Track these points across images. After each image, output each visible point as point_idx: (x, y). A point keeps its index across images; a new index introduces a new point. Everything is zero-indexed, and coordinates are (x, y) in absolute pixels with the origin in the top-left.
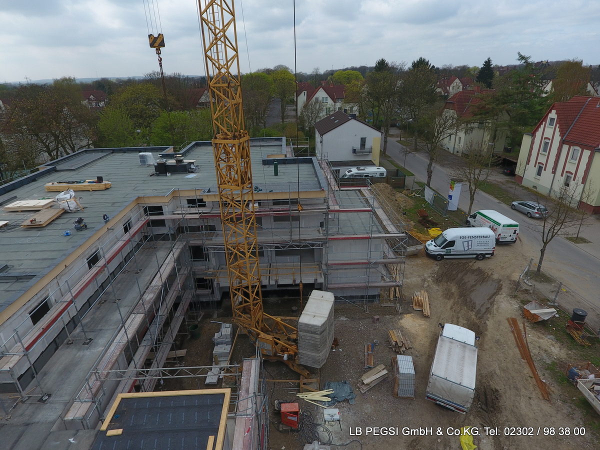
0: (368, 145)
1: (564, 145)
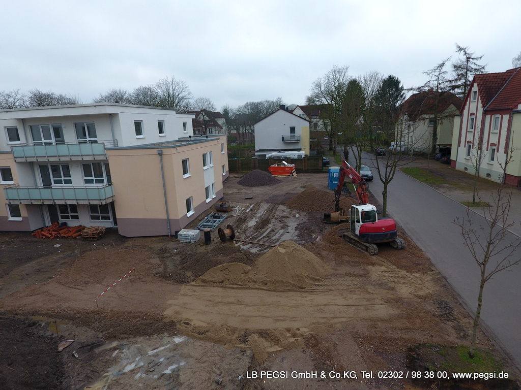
1: (487, 116)
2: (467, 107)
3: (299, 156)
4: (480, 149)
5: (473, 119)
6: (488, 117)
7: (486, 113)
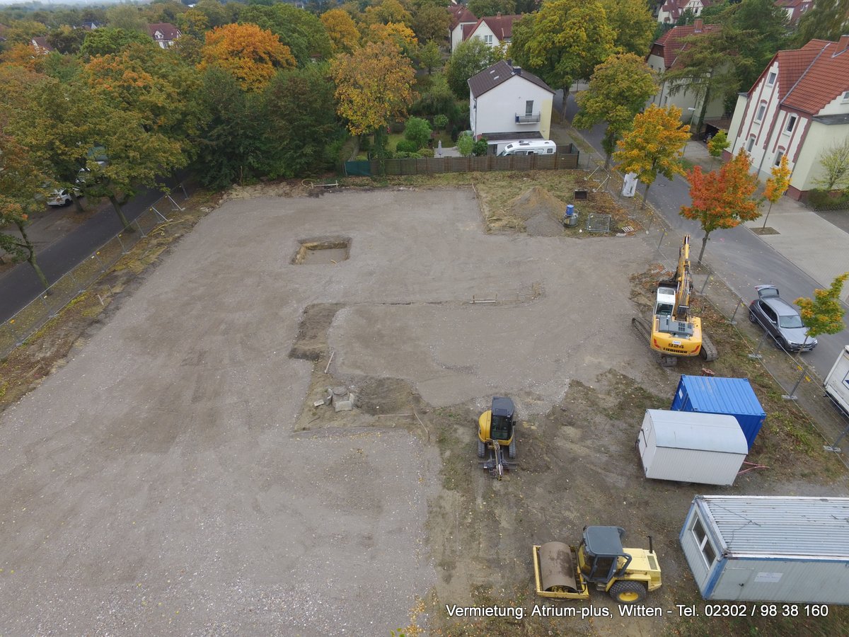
0: (535, 112)
1: (781, 111)
2: (758, 89)
3: (550, 150)
4: (766, 148)
5: (763, 108)
6: (782, 113)
7: (781, 107)
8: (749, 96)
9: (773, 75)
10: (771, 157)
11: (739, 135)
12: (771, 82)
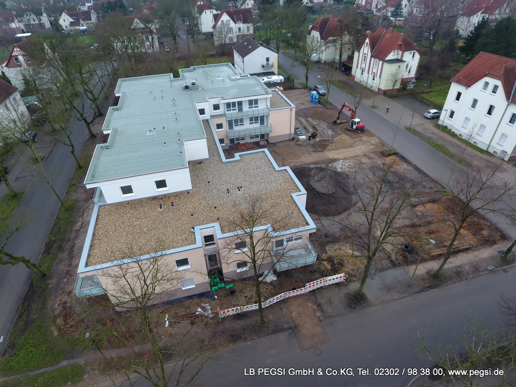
0: (270, 62)
2: (362, 49)
3: (281, 80)
4: (368, 73)
5: (365, 56)
6: (373, 59)
7: (372, 56)
8: (359, 51)
9: (367, 43)
10: (371, 77)
11: (357, 68)
12: (367, 46)
